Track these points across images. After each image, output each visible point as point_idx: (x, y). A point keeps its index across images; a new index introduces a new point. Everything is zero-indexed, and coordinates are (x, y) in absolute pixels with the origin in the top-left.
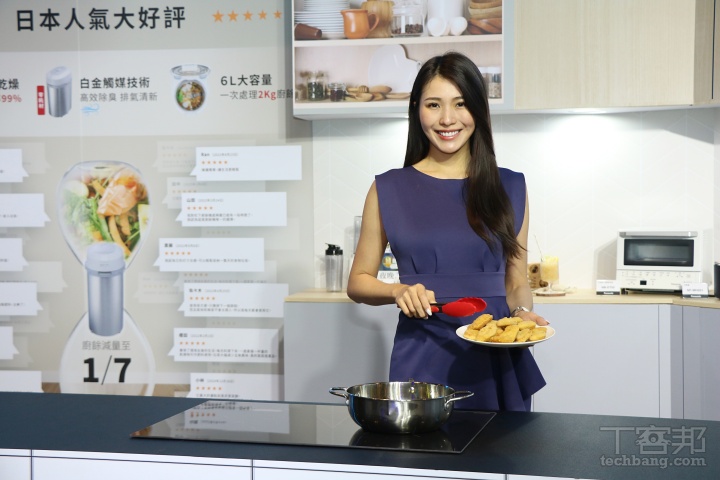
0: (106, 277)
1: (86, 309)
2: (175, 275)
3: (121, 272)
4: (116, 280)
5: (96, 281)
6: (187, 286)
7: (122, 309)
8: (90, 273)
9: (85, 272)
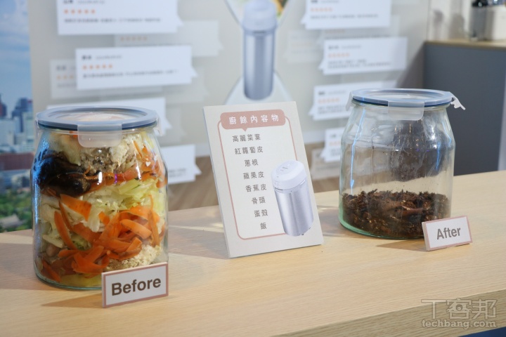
0: (260, 36)
1: (241, 72)
2: (317, 33)
3: (273, 31)
4: (268, 39)
5: (251, 41)
6: (328, 43)
7: (272, 71)
8: (246, 32)
9: (241, 32)
